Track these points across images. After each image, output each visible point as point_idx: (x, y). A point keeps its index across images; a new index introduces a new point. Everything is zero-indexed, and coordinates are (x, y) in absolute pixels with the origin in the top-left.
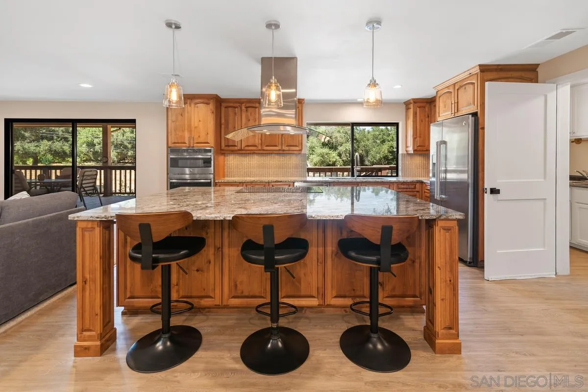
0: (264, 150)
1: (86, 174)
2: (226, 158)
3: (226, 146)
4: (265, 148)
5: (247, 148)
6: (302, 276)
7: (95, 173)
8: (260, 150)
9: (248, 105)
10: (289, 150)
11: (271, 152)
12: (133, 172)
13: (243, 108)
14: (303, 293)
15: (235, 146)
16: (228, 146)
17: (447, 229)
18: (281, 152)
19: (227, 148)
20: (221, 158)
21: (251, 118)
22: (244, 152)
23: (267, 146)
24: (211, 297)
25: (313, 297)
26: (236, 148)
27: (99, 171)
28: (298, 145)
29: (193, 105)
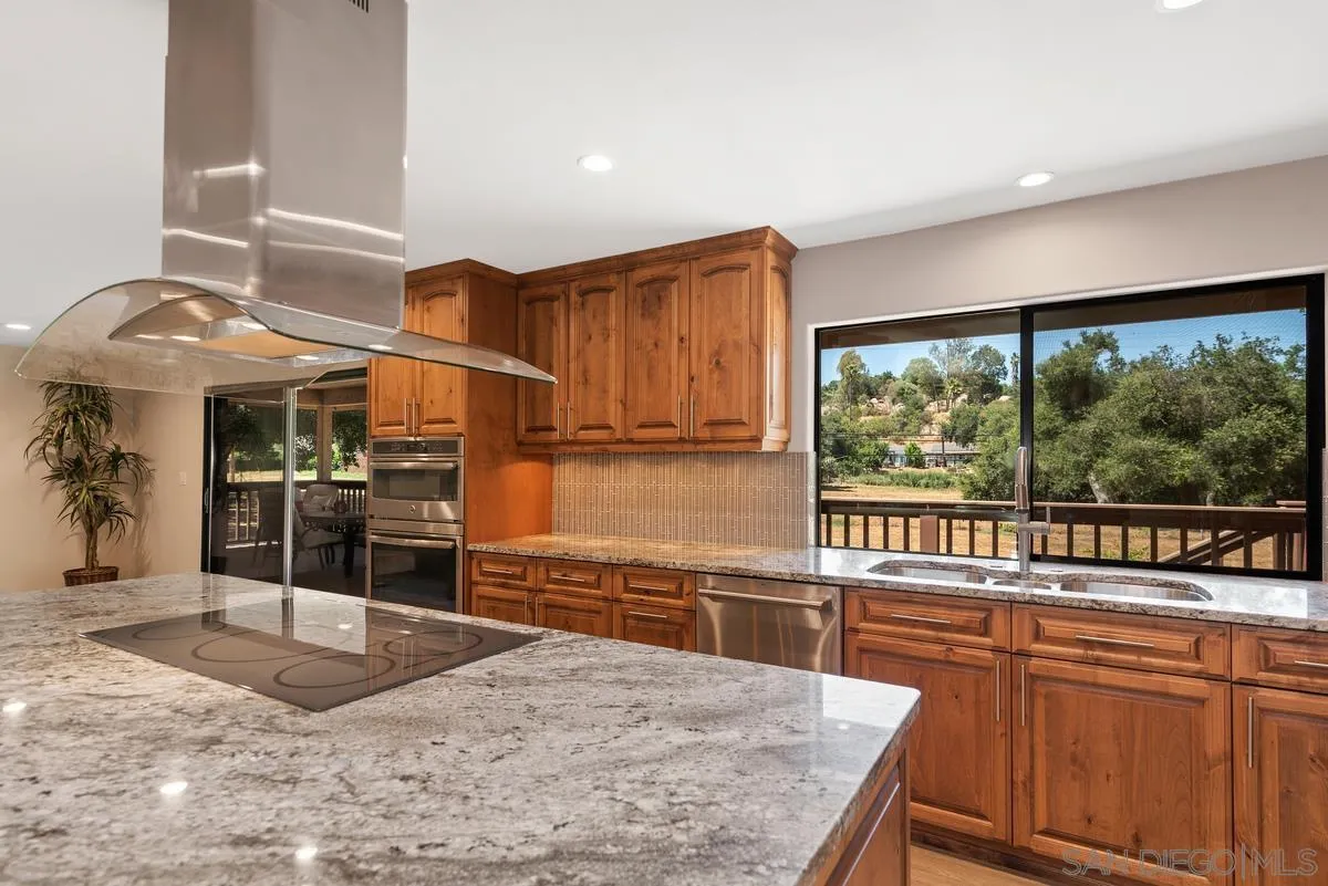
0: (631, 441)
3: (528, 429)
4: (637, 434)
5: (583, 435)
8: (619, 442)
9: (585, 285)
10: (713, 441)
11: (655, 448)
13: (574, 297)
16: (535, 430)
18: (689, 447)
19: (532, 437)
21: (595, 329)
22: (578, 448)
23: (642, 426)
26: (556, 436)
28: (745, 419)
29: (418, 306)
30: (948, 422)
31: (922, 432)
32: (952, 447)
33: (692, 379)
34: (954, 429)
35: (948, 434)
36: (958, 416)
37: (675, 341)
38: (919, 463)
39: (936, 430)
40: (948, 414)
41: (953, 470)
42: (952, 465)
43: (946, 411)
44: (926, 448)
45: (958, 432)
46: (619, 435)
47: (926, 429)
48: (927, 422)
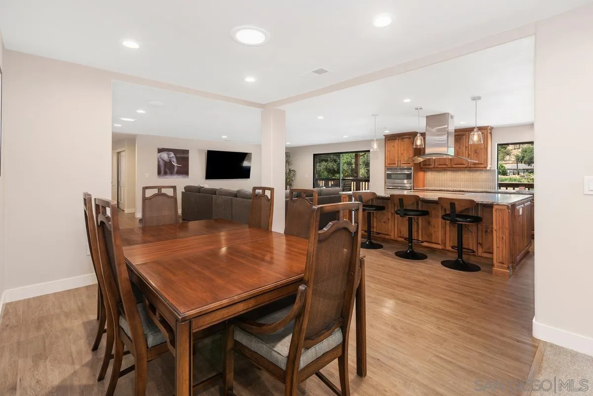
0: (453, 168)
1: (346, 183)
2: (426, 174)
3: (424, 165)
4: (454, 166)
5: (439, 166)
6: (433, 232)
7: (350, 183)
8: (449, 168)
10: (475, 167)
11: (459, 169)
12: (367, 183)
14: (433, 241)
15: (430, 165)
16: (425, 165)
17: (501, 210)
18: (468, 169)
19: (424, 167)
20: (421, 174)
22: (438, 169)
23: (455, 164)
24: (389, 235)
25: (439, 244)
26: (431, 166)
27: (352, 182)
28: (483, 163)
29: (400, 141)
30: (520, 154)
31: (505, 159)
32: (522, 166)
33: (469, 155)
34: (523, 157)
35: (519, 160)
36: (526, 151)
37: (465, 147)
38: (504, 173)
39: (513, 159)
40: (520, 150)
41: (523, 176)
42: (522, 174)
43: (519, 149)
44: (507, 166)
45: (525, 159)
46: (449, 166)
47: (507, 158)
48: (508, 154)
